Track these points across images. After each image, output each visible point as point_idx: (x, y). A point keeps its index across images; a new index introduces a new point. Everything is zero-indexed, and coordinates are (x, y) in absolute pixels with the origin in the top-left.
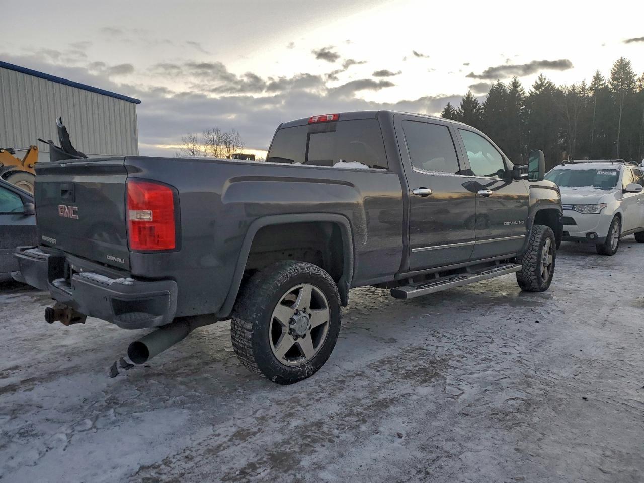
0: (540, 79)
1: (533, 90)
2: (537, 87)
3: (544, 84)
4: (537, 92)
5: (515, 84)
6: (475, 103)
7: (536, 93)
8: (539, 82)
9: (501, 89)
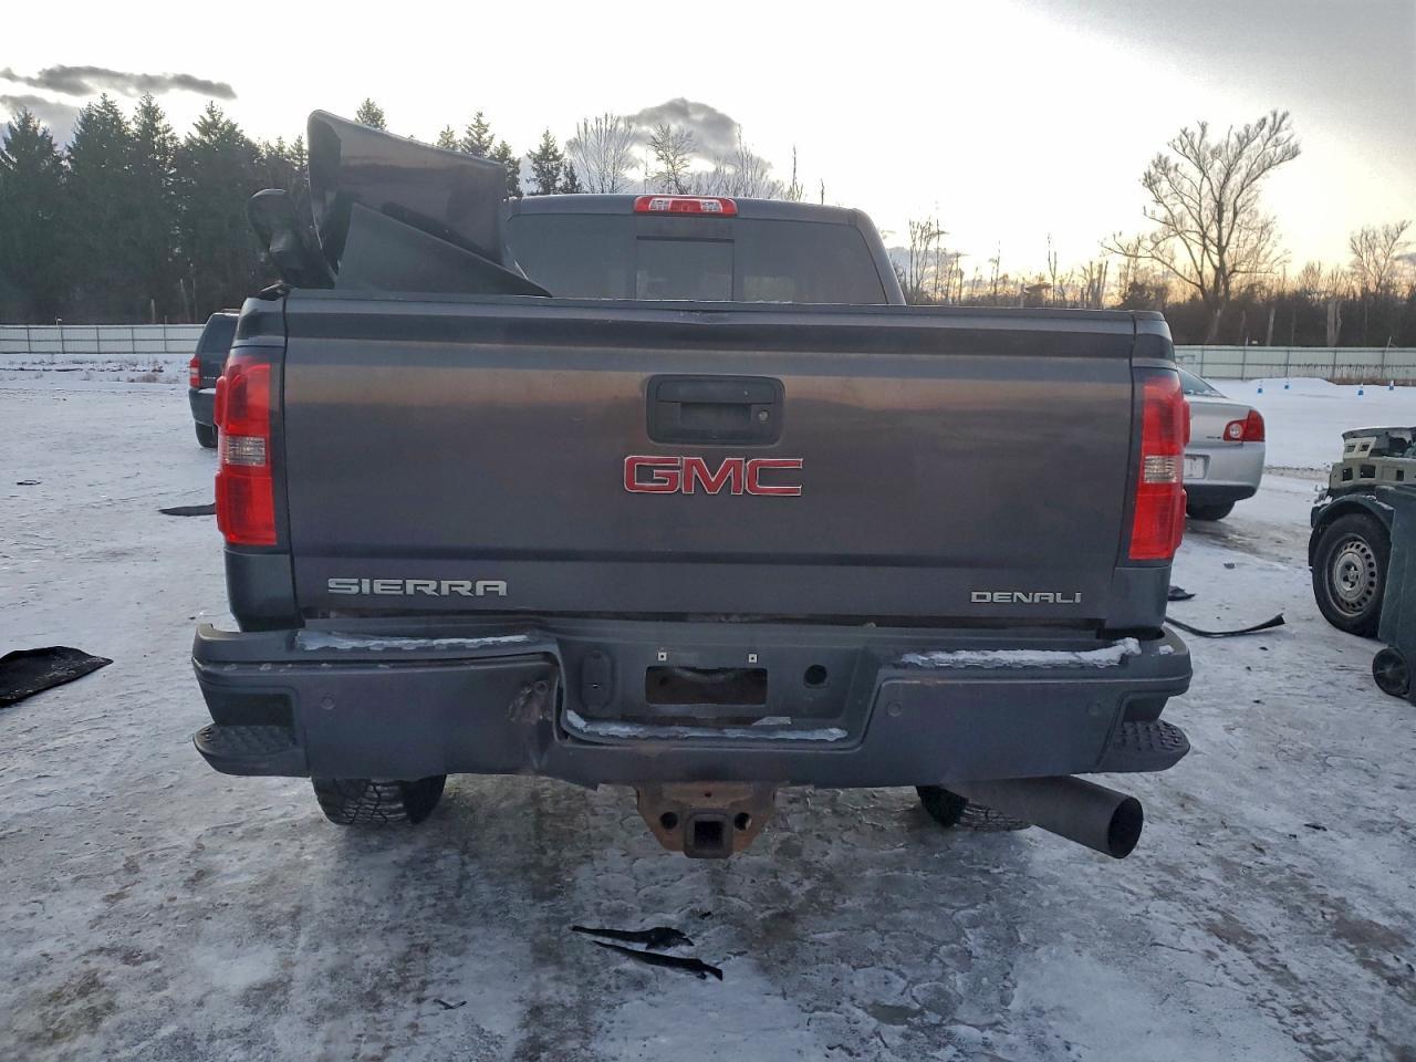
0: (210, 112)
1: (197, 134)
2: (206, 128)
3: (220, 125)
4: (206, 139)
5: (151, 113)
6: (46, 143)
7: (202, 142)
8: (209, 120)
9: (113, 120)
